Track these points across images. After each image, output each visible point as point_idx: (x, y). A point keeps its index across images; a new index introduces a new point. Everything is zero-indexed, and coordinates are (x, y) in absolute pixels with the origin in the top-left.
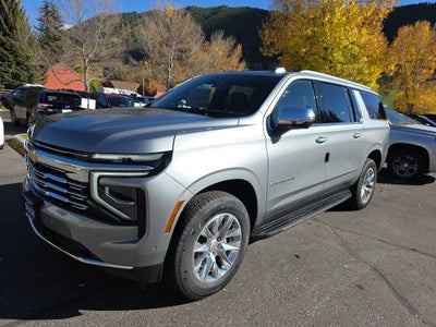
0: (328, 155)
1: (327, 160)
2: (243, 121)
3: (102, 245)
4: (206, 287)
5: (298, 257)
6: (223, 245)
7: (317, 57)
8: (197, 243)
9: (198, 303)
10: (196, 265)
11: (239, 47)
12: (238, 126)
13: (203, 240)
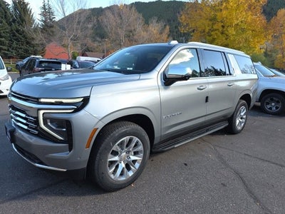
0: (207, 97)
1: (207, 101)
2: (143, 76)
3: (47, 156)
4: (118, 183)
5: (186, 165)
6: (131, 157)
7: (217, 32)
8: (110, 155)
9: (114, 194)
10: (110, 169)
11: (168, 27)
12: (139, 80)
13: (115, 153)
